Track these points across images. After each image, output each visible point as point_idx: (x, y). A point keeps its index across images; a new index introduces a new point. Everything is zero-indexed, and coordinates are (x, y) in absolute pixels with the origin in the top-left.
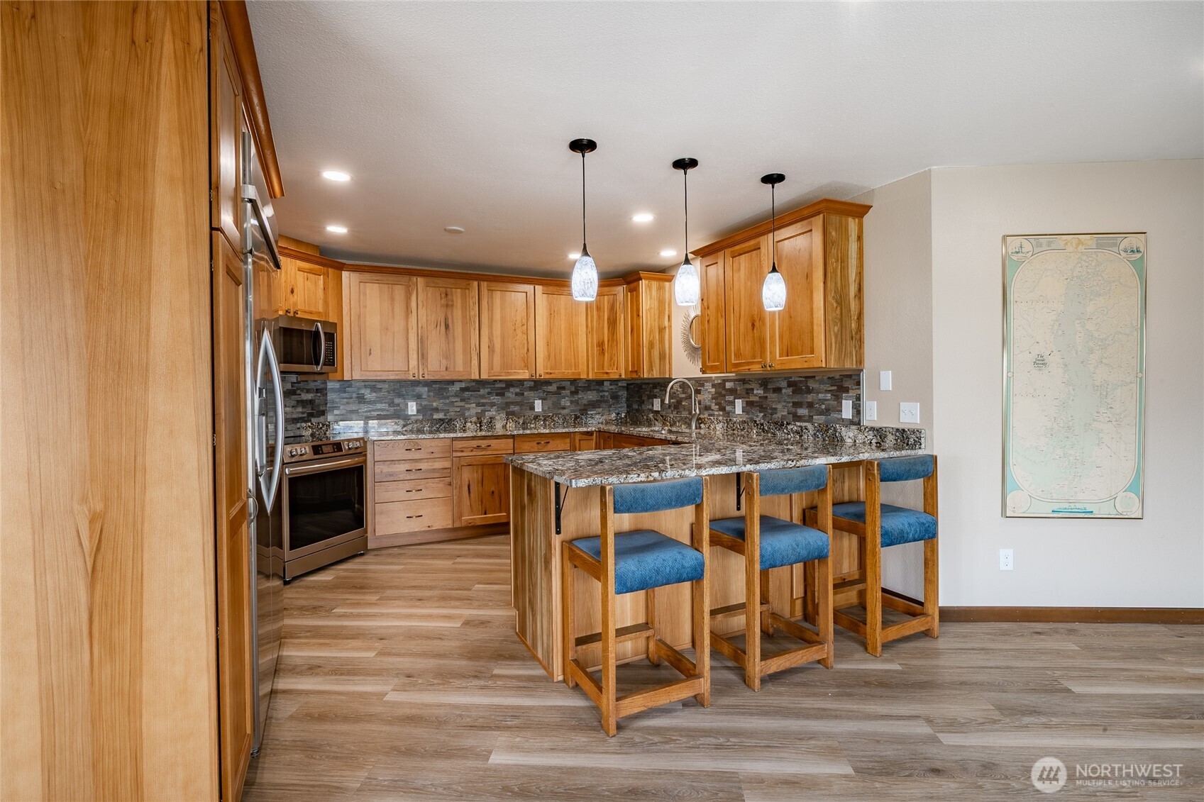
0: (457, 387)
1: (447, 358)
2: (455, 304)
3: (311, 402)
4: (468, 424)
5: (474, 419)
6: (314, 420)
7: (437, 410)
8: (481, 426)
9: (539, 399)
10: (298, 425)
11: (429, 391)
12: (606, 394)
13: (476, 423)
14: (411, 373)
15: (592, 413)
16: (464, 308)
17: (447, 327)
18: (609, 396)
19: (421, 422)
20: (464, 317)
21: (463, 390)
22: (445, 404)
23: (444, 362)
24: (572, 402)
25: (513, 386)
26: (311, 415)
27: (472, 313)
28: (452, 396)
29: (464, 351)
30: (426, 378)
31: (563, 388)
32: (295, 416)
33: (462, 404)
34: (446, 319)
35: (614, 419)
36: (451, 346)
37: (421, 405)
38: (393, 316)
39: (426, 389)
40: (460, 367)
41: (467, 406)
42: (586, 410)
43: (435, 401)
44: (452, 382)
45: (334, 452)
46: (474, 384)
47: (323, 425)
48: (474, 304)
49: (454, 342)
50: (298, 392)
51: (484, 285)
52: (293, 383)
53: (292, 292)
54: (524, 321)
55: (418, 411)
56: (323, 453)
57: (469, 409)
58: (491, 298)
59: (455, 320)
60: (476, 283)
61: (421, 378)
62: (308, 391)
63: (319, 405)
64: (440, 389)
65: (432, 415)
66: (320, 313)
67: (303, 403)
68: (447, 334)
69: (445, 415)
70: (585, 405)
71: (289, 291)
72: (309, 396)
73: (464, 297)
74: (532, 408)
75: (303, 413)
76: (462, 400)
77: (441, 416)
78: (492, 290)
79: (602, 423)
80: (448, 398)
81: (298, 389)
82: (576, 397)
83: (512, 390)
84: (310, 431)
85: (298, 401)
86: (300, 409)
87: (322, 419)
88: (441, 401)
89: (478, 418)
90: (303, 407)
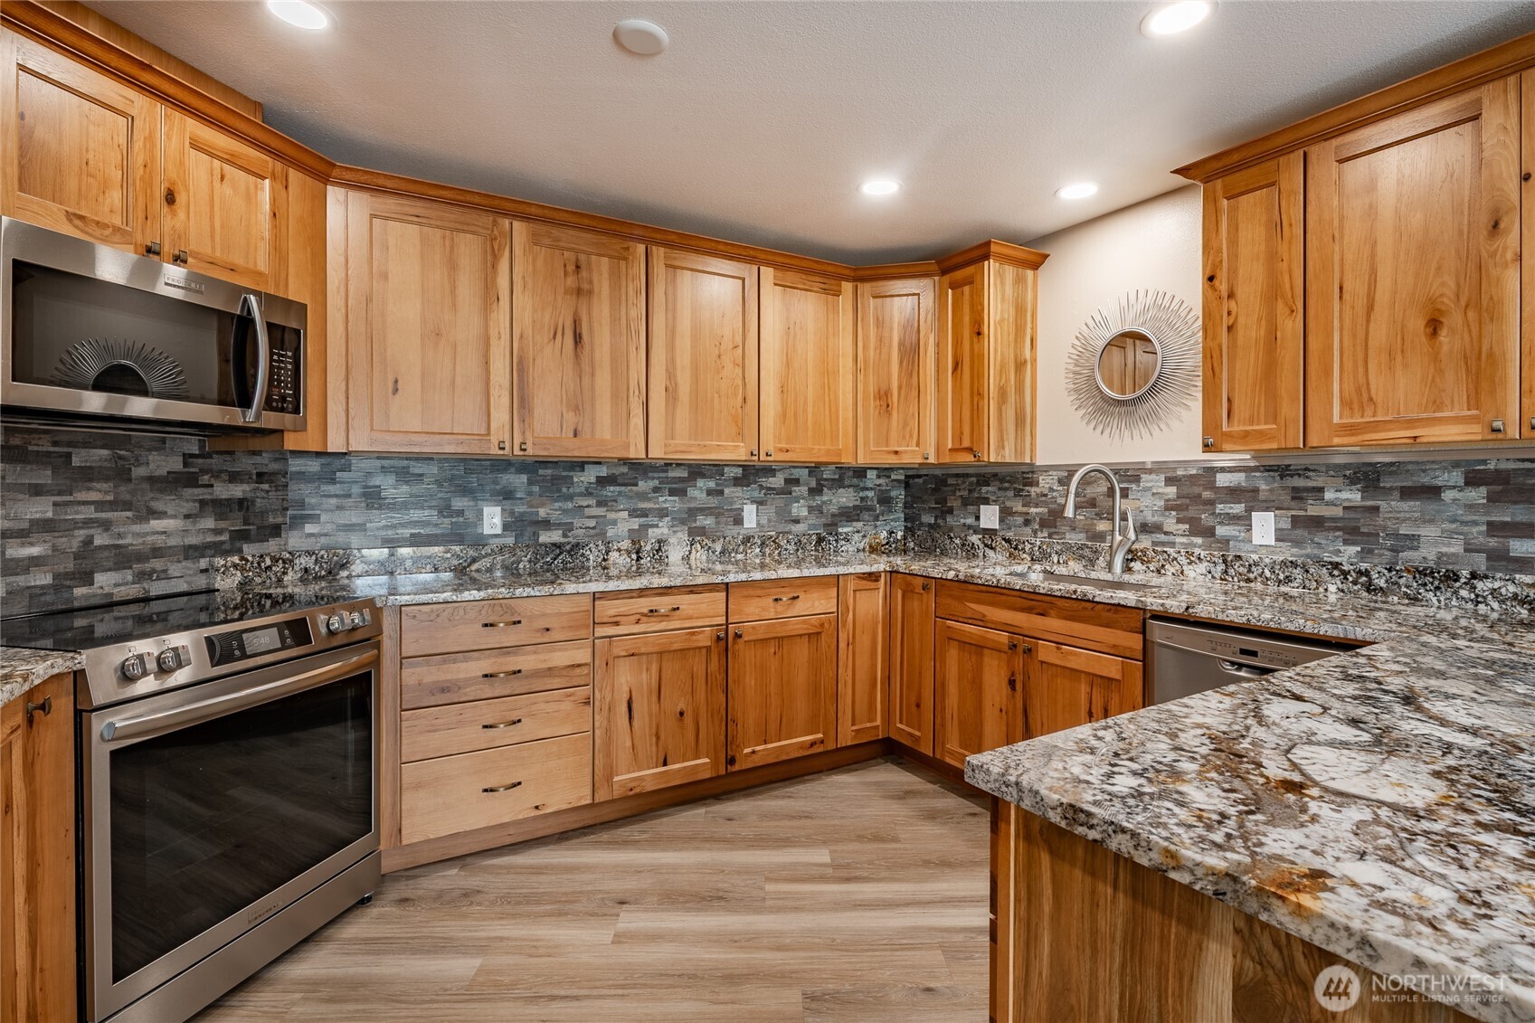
0: (590, 475)
1: (577, 409)
2: (596, 290)
3: (242, 504)
4: (614, 555)
5: (626, 544)
6: (250, 550)
7: (546, 524)
8: (639, 558)
9: (753, 502)
10: (203, 563)
11: (530, 483)
12: (871, 494)
13: (629, 552)
14: (494, 440)
15: (845, 530)
16: (616, 301)
17: (578, 338)
18: (875, 499)
19: (512, 550)
20: (615, 320)
21: (602, 481)
22: (565, 511)
23: (570, 418)
24: (811, 509)
25: (703, 476)
26: (243, 536)
27: (633, 313)
28: (581, 495)
29: (615, 396)
30: (530, 451)
31: (796, 482)
32: (193, 540)
33: (600, 511)
34: (576, 323)
35: (884, 542)
36: (586, 380)
37: (512, 513)
38: (454, 306)
39: (524, 478)
40: (604, 430)
41: (611, 516)
42: (836, 525)
43: (542, 505)
44: (581, 465)
45: (284, 648)
46: (625, 469)
47: (275, 560)
48: (637, 293)
49: (593, 375)
50: (205, 479)
51: (659, 253)
52: (187, 457)
53: (170, 198)
54: (739, 339)
55: (506, 527)
56: (245, 656)
57: (614, 523)
58: (672, 283)
59: (596, 325)
60: (641, 248)
61: (517, 452)
62: (234, 478)
63: (263, 513)
64: (554, 478)
65: (536, 535)
66: (260, 274)
67: (221, 508)
68: (577, 356)
69: (565, 536)
70: (833, 515)
71: (159, 193)
72: (238, 491)
73: (615, 276)
74: (738, 521)
75: (217, 532)
76: (599, 504)
77: (554, 536)
78: (675, 267)
79: (864, 550)
80: (570, 498)
81: (203, 471)
82: (818, 500)
83: (700, 483)
84: (238, 577)
85: (203, 503)
86: (209, 523)
87: (272, 546)
88: (557, 505)
89: (634, 542)
90: (220, 517)
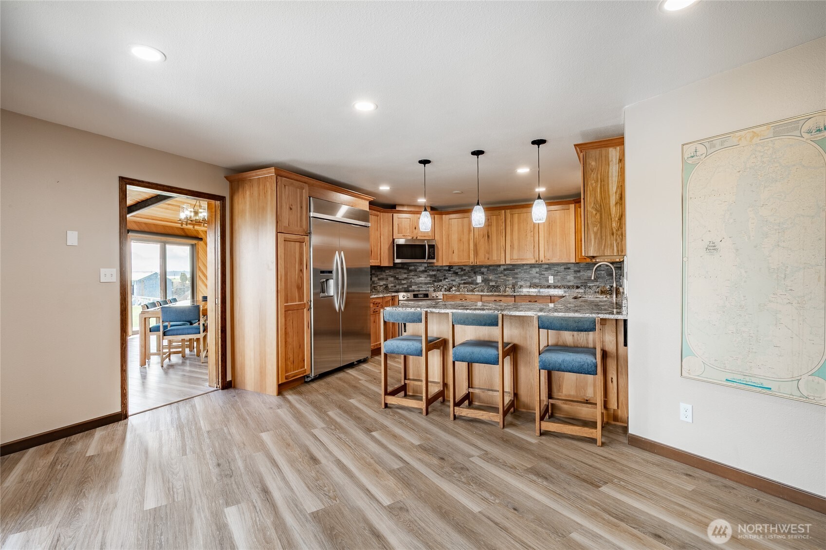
0: (502, 268)
1: (488, 253)
2: (493, 224)
3: (434, 275)
4: (507, 289)
5: (511, 286)
6: (436, 284)
7: (491, 281)
8: (514, 290)
9: (552, 275)
10: (428, 286)
11: (488, 270)
12: (603, 272)
13: (511, 288)
14: (471, 262)
15: (591, 285)
16: (497, 226)
17: (488, 236)
18: (605, 274)
19: (483, 286)
20: (497, 230)
21: (505, 270)
22: (496, 277)
23: (487, 255)
24: (575, 277)
25: (534, 267)
26: (435, 281)
27: (501, 228)
28: (500, 273)
29: (497, 249)
30: (478, 264)
31: (569, 268)
32: (426, 282)
33: (505, 277)
34: (488, 233)
35: (609, 290)
36: (490, 246)
37: (484, 278)
38: (463, 234)
39: (486, 269)
40: (495, 257)
41: (508, 279)
42: (587, 283)
43: (490, 276)
44: (499, 266)
45: (424, 297)
46: (511, 266)
47: (440, 286)
48: (502, 223)
49: (492, 244)
50: (428, 271)
51: (508, 211)
52: (425, 267)
54: (532, 229)
55: (482, 281)
56: (418, 297)
57: (508, 280)
58: (512, 218)
59: (493, 233)
60: (503, 211)
61: (475, 264)
62: (433, 271)
63: (438, 277)
64: (493, 269)
65: (489, 283)
66: (430, 236)
67: (431, 276)
68: (488, 241)
69: (496, 283)
70: (585, 280)
71: (414, 229)
72: (434, 273)
73: (497, 220)
74: (548, 281)
75: (430, 280)
76: (505, 275)
77: (493, 284)
78: (513, 214)
79: (598, 292)
80: (497, 274)
81: (428, 270)
82: (578, 275)
83: (534, 269)
84: (433, 289)
85: (428, 275)
86: (429, 279)
87: (440, 283)
88: (494, 276)
89: (513, 286)
90: (431, 278)
